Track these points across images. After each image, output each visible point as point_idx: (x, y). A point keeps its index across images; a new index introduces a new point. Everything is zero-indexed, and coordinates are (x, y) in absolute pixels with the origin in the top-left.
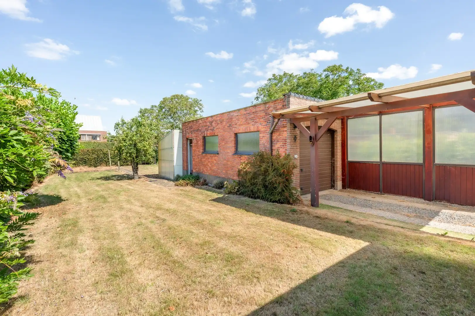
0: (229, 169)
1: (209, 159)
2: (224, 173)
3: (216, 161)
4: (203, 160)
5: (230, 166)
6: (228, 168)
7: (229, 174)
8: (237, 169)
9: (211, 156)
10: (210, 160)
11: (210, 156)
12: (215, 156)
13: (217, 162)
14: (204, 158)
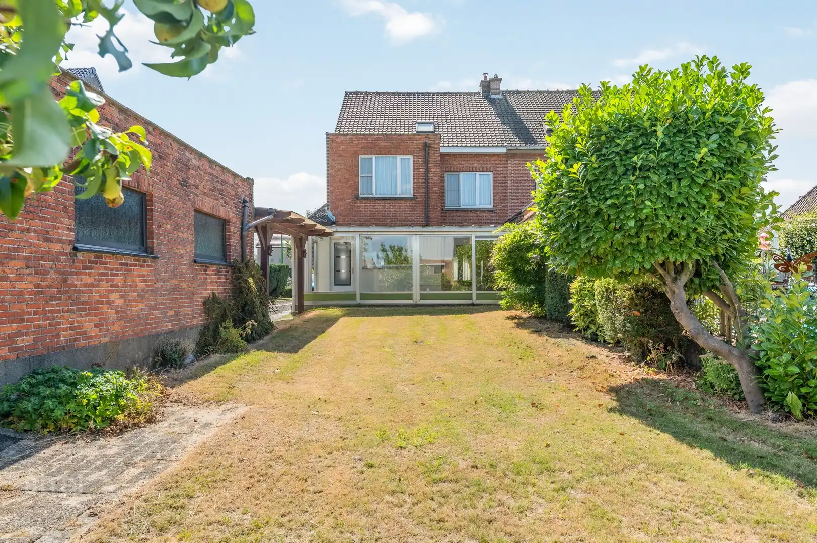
0: (184, 302)
1: (112, 275)
2: (172, 316)
3: (144, 281)
4: (75, 280)
5: (186, 294)
6: (181, 298)
7: (184, 315)
8: (201, 297)
9: (126, 265)
10: (119, 280)
11: (122, 264)
12: (141, 266)
13: (151, 285)
14: (90, 274)
